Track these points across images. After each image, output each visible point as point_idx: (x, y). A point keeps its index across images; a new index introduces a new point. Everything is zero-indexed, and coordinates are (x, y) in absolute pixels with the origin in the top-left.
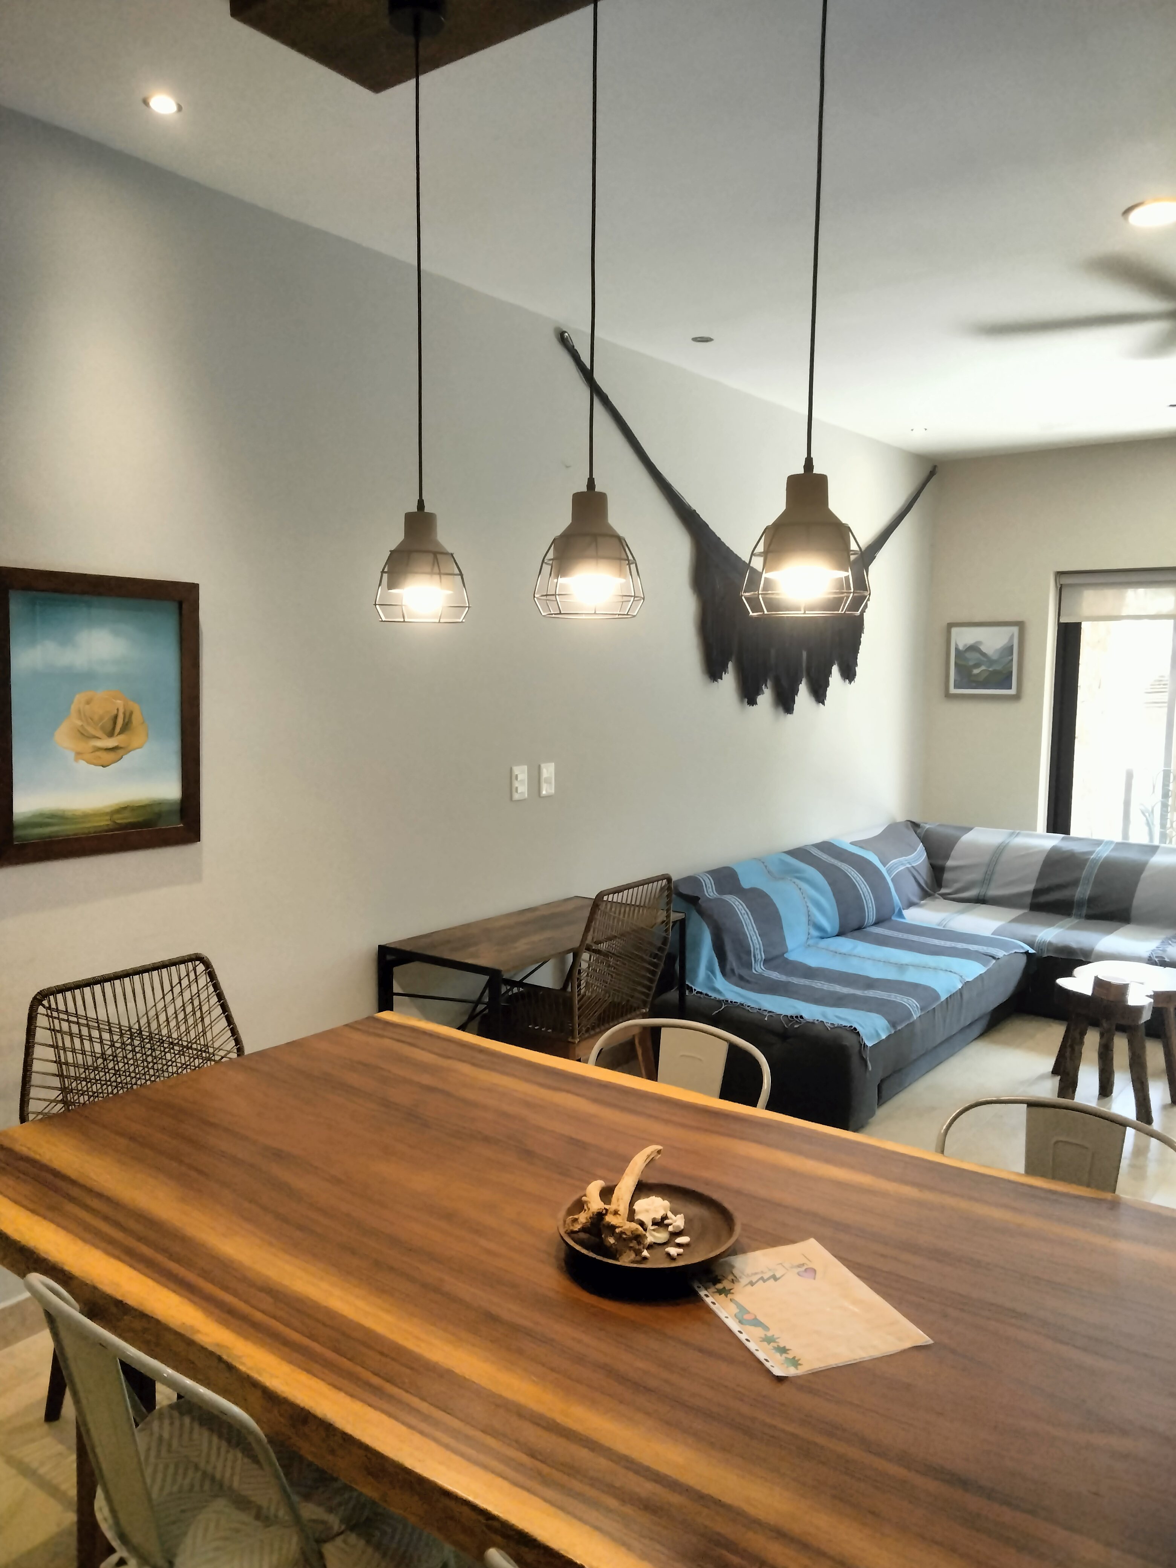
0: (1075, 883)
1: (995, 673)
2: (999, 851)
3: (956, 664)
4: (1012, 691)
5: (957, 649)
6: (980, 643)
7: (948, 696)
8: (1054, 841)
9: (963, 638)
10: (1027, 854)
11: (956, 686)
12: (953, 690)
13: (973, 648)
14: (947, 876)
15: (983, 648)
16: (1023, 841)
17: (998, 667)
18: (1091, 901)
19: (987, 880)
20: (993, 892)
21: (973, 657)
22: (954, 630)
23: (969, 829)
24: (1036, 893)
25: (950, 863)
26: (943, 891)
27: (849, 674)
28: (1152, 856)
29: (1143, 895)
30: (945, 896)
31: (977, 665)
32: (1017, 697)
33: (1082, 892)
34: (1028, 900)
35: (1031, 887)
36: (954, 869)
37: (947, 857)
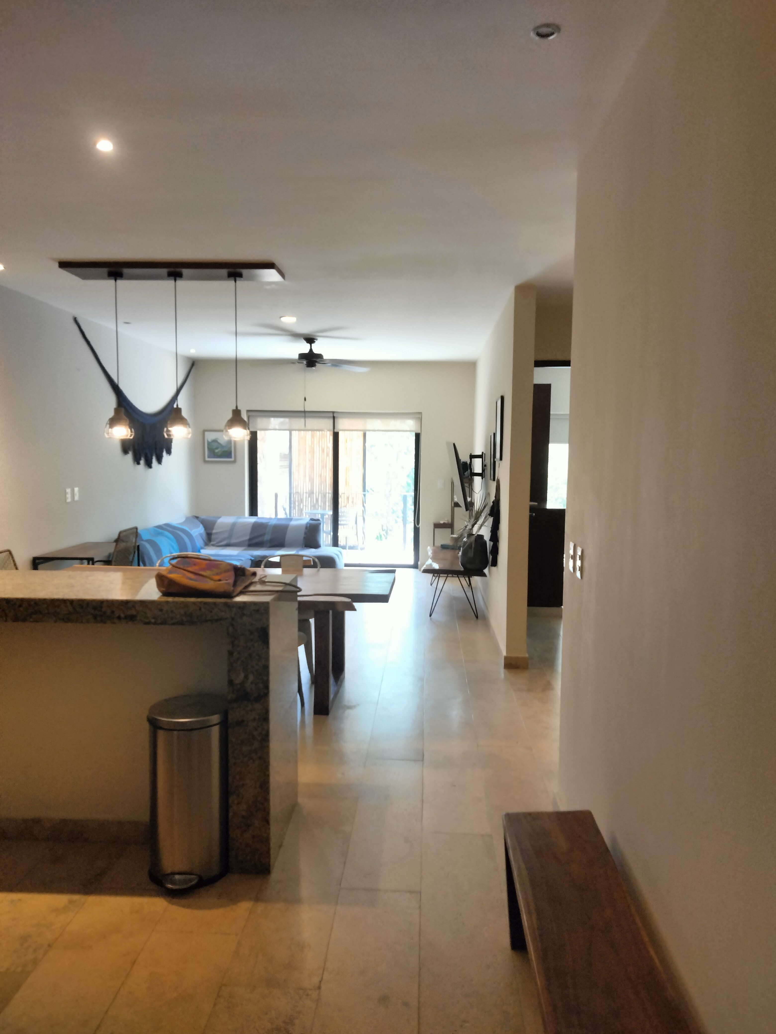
0: (264, 534)
1: (224, 452)
2: (234, 525)
3: (208, 448)
4: (233, 459)
5: (208, 442)
6: (217, 438)
7: (205, 462)
8: (253, 520)
9: (210, 436)
10: (245, 525)
11: (209, 457)
12: (207, 459)
13: (215, 441)
14: (213, 537)
15: (219, 441)
16: (242, 520)
17: (225, 449)
18: (271, 541)
19: (230, 536)
20: (233, 541)
21: (215, 445)
22: (206, 433)
23: (220, 517)
24: (250, 540)
25: (214, 531)
26: (212, 543)
27: (169, 452)
28: (291, 522)
29: (289, 537)
30: (213, 545)
31: (217, 448)
32: (234, 462)
33: (267, 537)
34: (247, 543)
35: (247, 538)
36: (216, 533)
37: (212, 529)
